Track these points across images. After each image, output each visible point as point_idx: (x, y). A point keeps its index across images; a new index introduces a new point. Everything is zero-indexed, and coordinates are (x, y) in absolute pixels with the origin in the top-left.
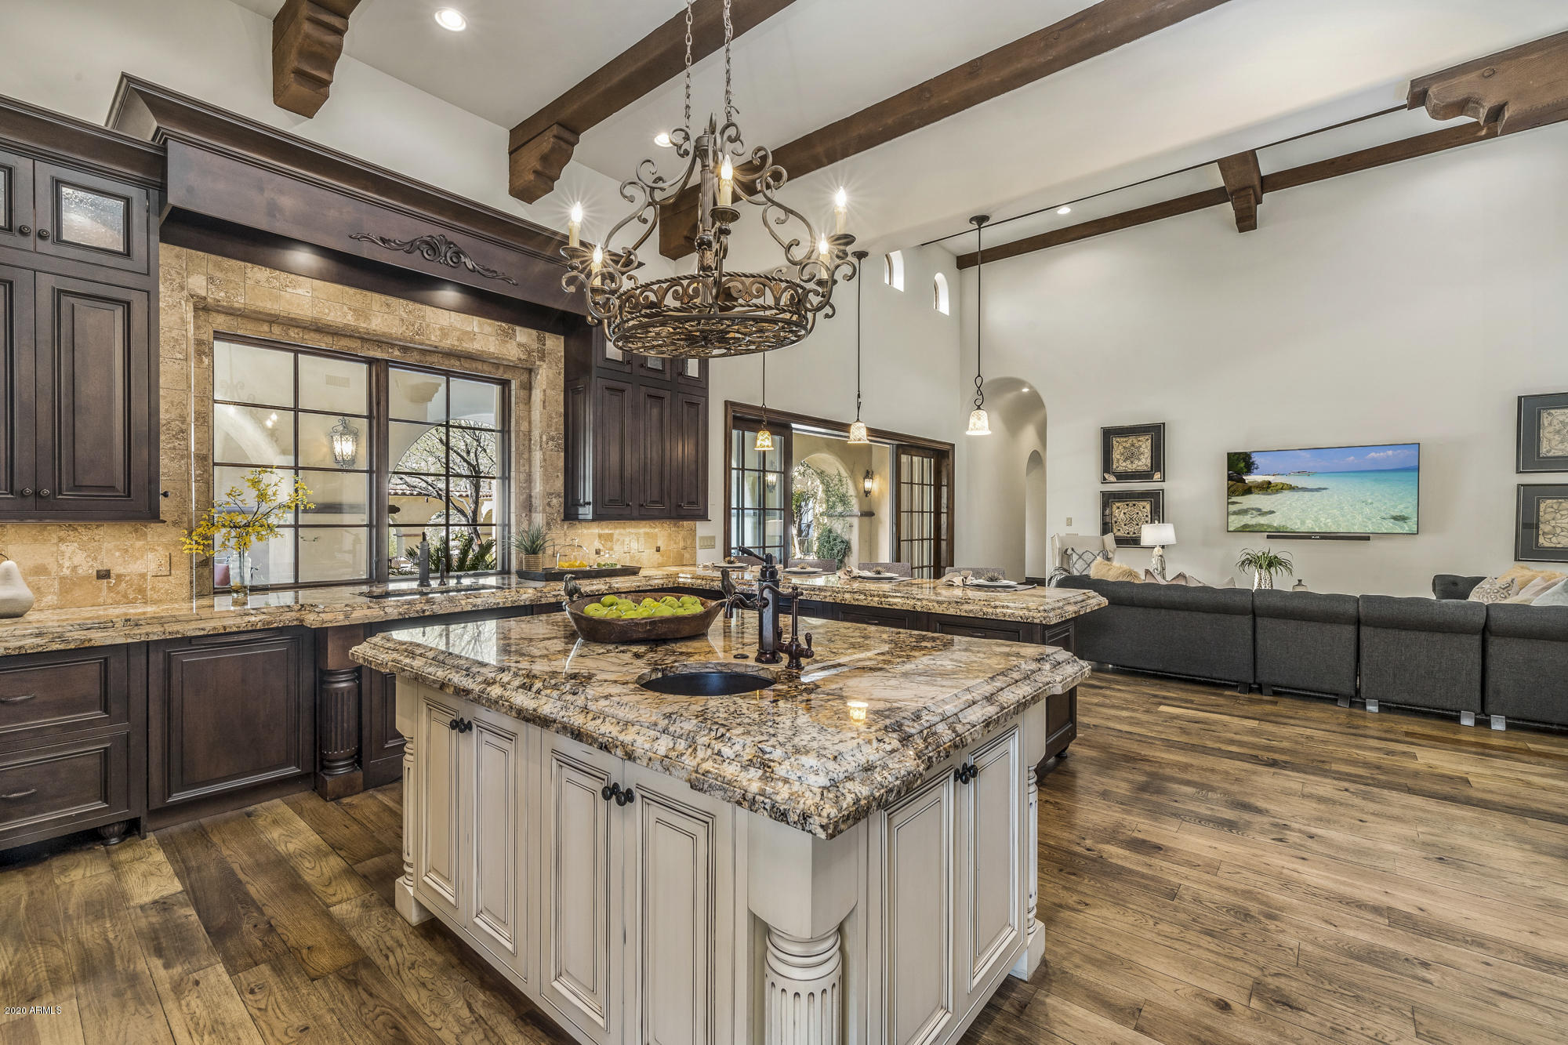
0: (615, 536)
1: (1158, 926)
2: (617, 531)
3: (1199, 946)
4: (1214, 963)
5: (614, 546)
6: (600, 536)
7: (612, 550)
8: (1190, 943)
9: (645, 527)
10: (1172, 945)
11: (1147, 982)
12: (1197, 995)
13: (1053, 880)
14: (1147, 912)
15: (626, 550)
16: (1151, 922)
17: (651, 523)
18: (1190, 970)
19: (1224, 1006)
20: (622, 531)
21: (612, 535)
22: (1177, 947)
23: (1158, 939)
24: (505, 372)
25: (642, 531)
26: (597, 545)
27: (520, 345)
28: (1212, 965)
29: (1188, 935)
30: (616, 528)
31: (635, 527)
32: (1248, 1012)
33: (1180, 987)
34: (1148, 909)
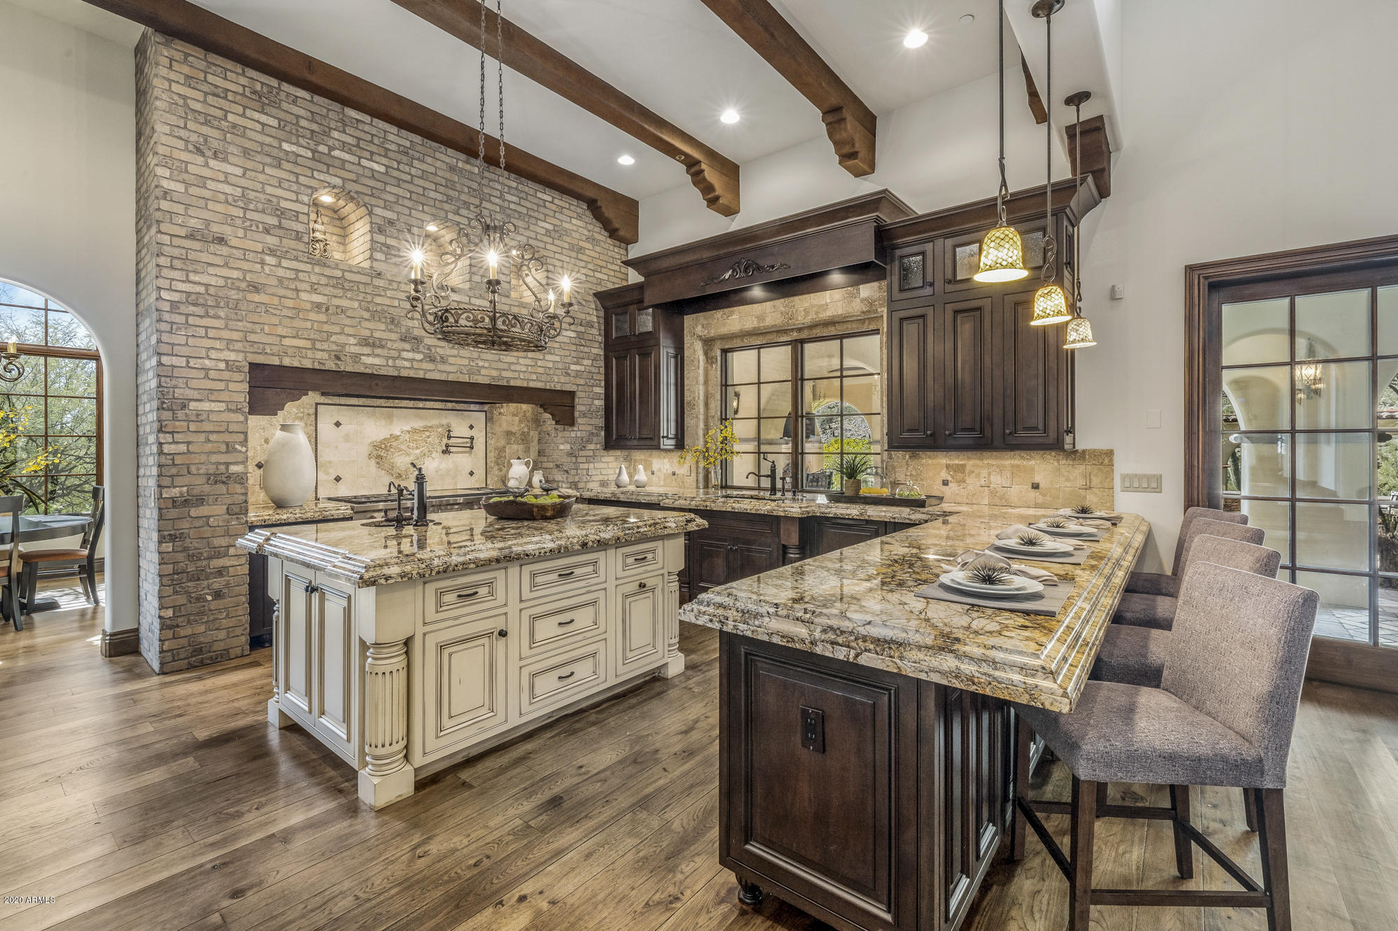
0: (968, 468)
1: (351, 898)
2: (971, 463)
3: (303, 916)
4: (276, 917)
5: (967, 478)
6: (948, 467)
7: (964, 482)
8: (312, 911)
9: (1011, 458)
10: (322, 895)
11: (302, 858)
12: (261, 882)
13: (474, 845)
14: (378, 900)
15: (983, 483)
16: (360, 894)
17: (1023, 454)
18: (286, 892)
19: (237, 894)
20: (978, 462)
21: (963, 466)
22: (317, 898)
23: (336, 889)
24: (869, 324)
25: (1007, 462)
26: (944, 475)
27: (862, 300)
28: (276, 913)
29: (322, 916)
30: (969, 459)
31: (996, 458)
32: (216, 907)
33: (278, 876)
34: (382, 902)
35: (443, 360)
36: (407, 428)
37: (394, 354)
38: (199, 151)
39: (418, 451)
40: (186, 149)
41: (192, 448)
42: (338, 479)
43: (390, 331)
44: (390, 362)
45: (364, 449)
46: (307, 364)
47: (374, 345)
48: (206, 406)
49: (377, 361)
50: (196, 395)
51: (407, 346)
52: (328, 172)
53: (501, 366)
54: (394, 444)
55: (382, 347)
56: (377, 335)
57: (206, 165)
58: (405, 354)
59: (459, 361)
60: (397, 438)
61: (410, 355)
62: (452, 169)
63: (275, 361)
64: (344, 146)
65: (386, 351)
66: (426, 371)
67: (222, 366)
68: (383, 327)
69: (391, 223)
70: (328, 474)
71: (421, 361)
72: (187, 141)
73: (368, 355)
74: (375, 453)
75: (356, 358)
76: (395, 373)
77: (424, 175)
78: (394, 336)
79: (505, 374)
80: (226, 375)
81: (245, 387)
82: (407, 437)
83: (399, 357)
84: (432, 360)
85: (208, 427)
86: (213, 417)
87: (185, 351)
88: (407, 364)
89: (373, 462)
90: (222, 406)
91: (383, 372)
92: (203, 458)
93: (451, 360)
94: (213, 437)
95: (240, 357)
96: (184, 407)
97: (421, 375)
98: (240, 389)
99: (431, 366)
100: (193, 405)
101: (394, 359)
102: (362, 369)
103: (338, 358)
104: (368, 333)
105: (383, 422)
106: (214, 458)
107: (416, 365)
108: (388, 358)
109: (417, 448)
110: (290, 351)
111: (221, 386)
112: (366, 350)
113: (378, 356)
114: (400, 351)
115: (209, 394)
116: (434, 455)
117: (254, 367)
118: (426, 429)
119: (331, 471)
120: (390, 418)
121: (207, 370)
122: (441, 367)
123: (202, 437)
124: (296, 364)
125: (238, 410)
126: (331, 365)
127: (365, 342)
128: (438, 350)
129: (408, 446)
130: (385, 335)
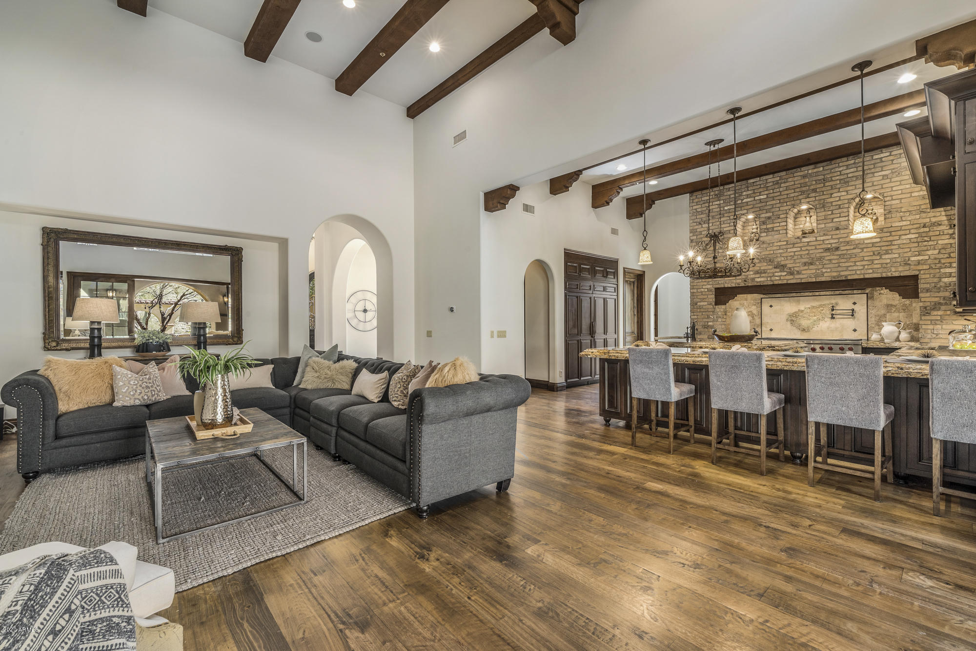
35: (799, 273)
36: (809, 306)
37: (772, 275)
38: (700, 224)
39: (815, 318)
40: (697, 225)
41: (698, 317)
42: (771, 330)
43: (769, 265)
44: (769, 279)
45: (785, 317)
46: (734, 285)
47: (761, 273)
48: (702, 304)
49: (762, 279)
50: (699, 300)
51: (778, 270)
52: (741, 210)
53: (840, 269)
54: (801, 314)
55: (765, 273)
56: (762, 268)
57: (702, 227)
58: (776, 274)
59: (809, 272)
60: (802, 311)
61: (779, 274)
62: (804, 177)
63: (722, 286)
64: (748, 196)
65: (767, 274)
66: (788, 280)
67: (706, 290)
68: (765, 264)
69: (769, 218)
70: (766, 327)
71: (785, 275)
72: (697, 222)
73: (758, 278)
74: (790, 318)
75: (753, 279)
76: (772, 283)
77: (787, 188)
78: (770, 267)
79: (842, 273)
80: (707, 293)
81: (713, 296)
82: (809, 310)
83: (774, 276)
84: (792, 274)
85: (702, 310)
86: (704, 307)
87: (696, 287)
88: (777, 278)
89: (789, 323)
90: (706, 303)
91: (765, 284)
92: (701, 320)
93: (804, 272)
94: (704, 313)
95: (711, 286)
96: (696, 304)
97: (785, 282)
98: (712, 298)
99: (791, 277)
100: (699, 304)
101: (771, 277)
102: (756, 284)
103: (745, 281)
104: (758, 268)
105: (794, 304)
106: (704, 320)
107: (782, 278)
108: (767, 277)
109: (815, 316)
110: (727, 282)
111: (706, 297)
112: (758, 276)
113: (763, 277)
114: (773, 273)
115: (702, 300)
116: (826, 319)
117: (716, 289)
118: (821, 306)
119: (768, 326)
120: (799, 301)
121: (702, 292)
122: (797, 277)
123: (701, 313)
124: (730, 286)
125: (711, 304)
126: (742, 285)
127: (757, 272)
128: (795, 268)
129: (809, 315)
130: (766, 268)
